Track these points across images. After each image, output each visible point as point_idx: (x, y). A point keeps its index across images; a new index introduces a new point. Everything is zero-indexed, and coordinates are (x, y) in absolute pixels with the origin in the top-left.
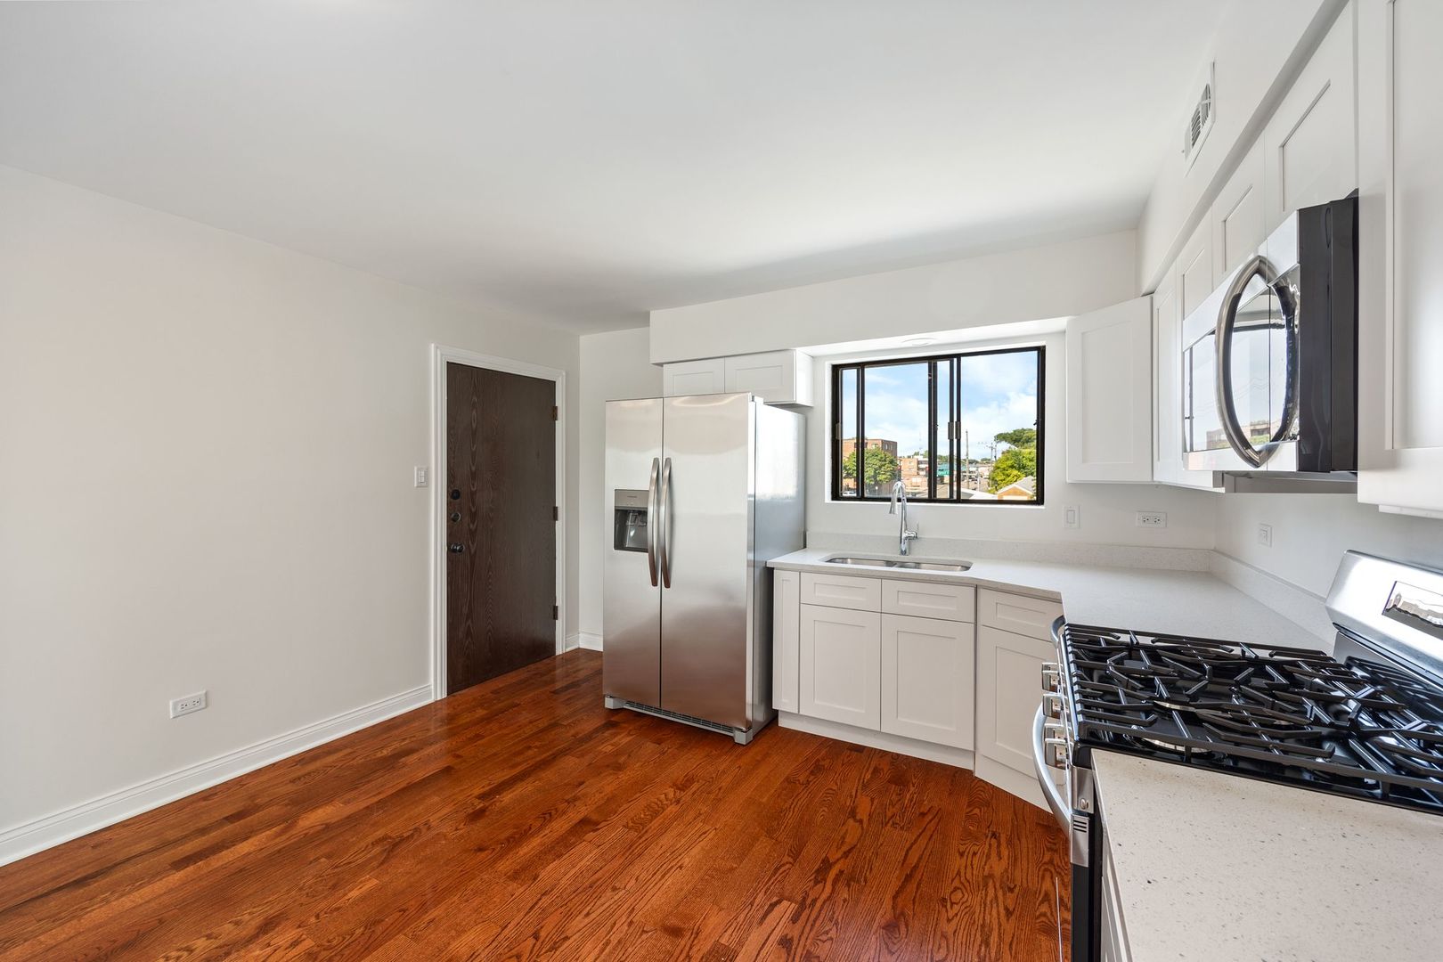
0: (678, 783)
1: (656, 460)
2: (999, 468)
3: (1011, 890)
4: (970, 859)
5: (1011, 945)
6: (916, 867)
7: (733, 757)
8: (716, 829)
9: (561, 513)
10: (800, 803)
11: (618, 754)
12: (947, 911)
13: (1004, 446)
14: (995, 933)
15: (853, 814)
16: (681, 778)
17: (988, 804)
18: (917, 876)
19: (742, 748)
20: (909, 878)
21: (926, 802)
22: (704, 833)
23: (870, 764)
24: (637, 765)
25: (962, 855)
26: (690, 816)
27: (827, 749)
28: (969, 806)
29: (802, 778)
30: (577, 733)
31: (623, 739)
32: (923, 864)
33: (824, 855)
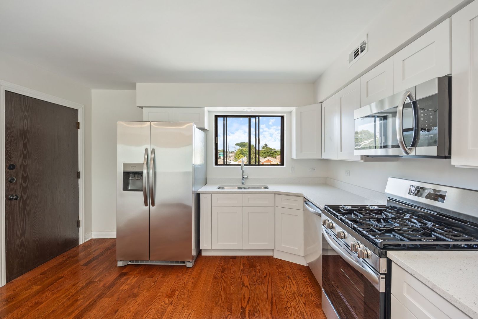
0: (168, 294)
1: (146, 150)
2: (237, 154)
3: (302, 295)
4: (286, 289)
5: (311, 316)
6: (272, 298)
7: (188, 274)
8: (193, 311)
9: (82, 175)
10: (223, 287)
11: (132, 288)
12: (289, 312)
13: (238, 147)
14: (305, 314)
15: (243, 285)
16: (169, 291)
17: (282, 267)
18: (274, 301)
19: (191, 269)
20: (272, 303)
21: (264, 272)
22: (189, 315)
23: (241, 262)
24: (145, 291)
25: (283, 288)
26: (180, 307)
27: (223, 261)
28: (277, 269)
29: (219, 275)
30: (105, 284)
31: (133, 280)
32: (274, 296)
33: (241, 306)
